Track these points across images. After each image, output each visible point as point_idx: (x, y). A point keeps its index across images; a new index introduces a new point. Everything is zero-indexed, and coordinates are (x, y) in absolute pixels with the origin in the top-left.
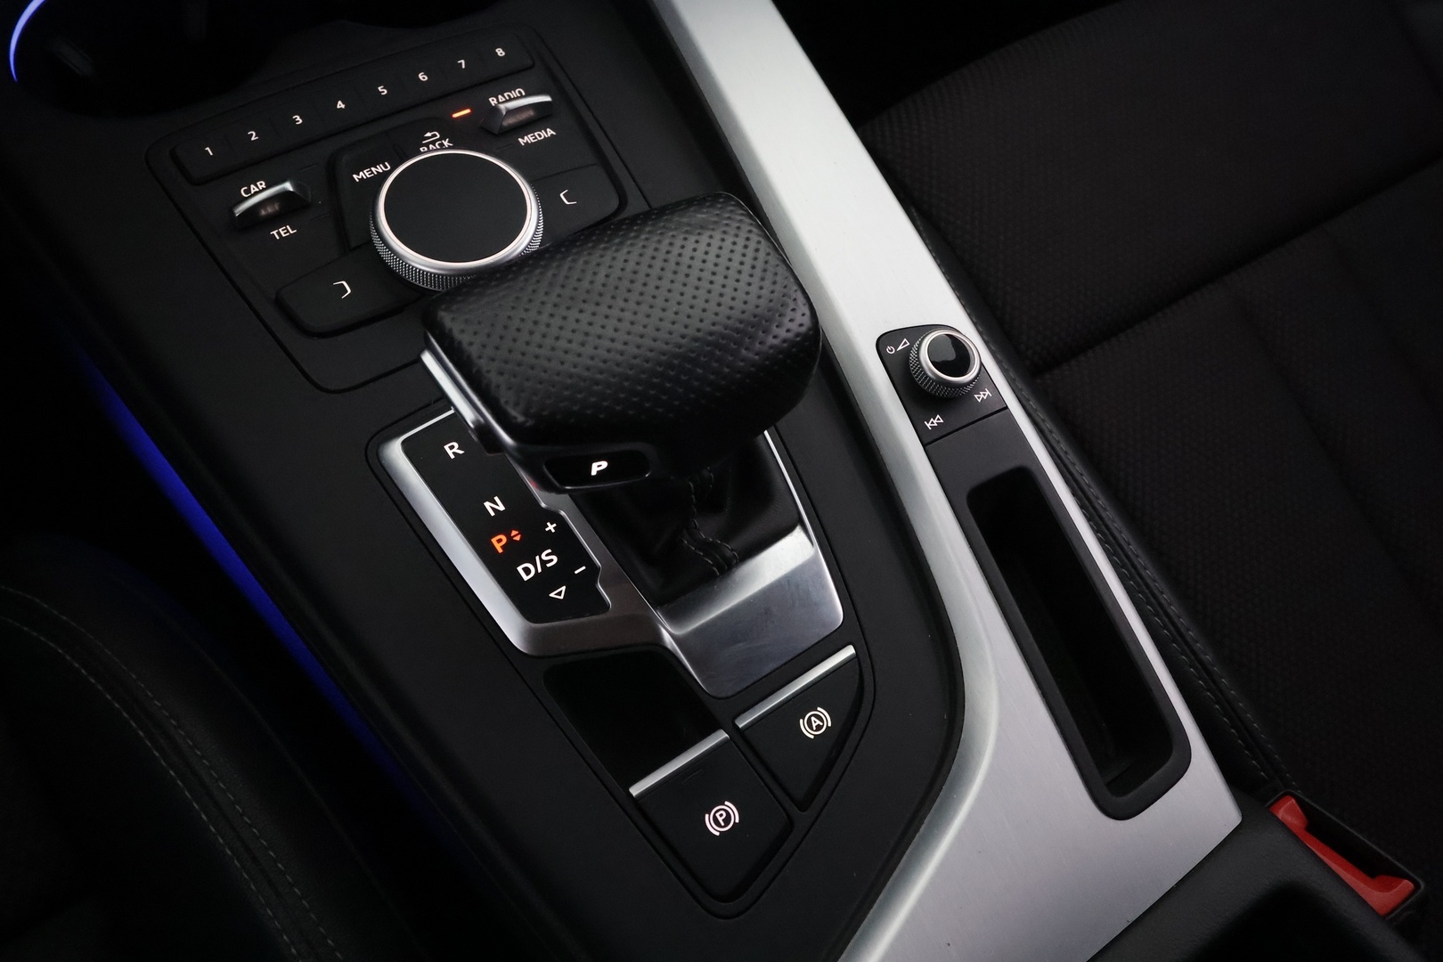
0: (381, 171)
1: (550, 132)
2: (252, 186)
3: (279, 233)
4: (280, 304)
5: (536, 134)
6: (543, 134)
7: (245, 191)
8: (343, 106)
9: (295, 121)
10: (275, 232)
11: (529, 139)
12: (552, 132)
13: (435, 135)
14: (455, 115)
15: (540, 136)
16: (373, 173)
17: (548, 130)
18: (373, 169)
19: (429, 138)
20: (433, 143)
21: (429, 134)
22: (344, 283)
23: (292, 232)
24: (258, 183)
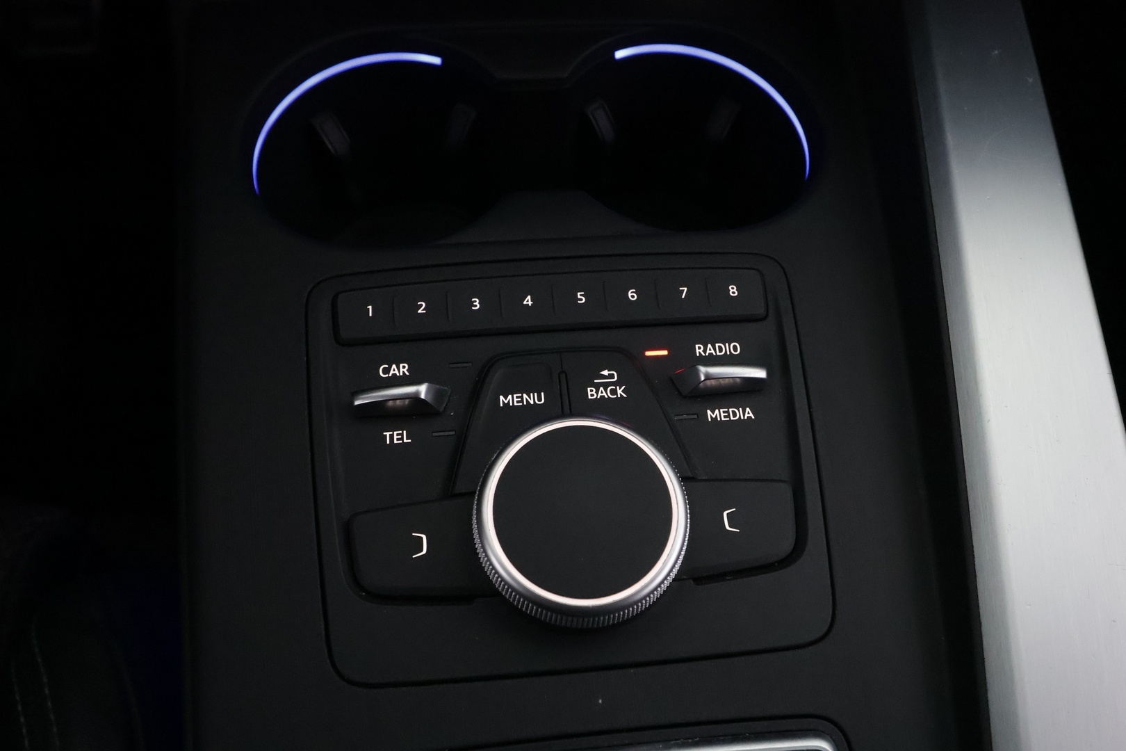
0: (532, 402)
1: (749, 413)
2: (394, 366)
3: (392, 436)
4: (347, 530)
5: (731, 410)
6: (739, 414)
7: (384, 368)
8: (530, 303)
9: (472, 304)
10: (388, 434)
11: (719, 414)
12: (751, 415)
13: (611, 376)
14: (648, 353)
15: (734, 415)
16: (522, 401)
17: (748, 409)
18: (525, 396)
19: (605, 377)
20: (606, 386)
21: (606, 373)
22: (424, 537)
23: (405, 441)
24: (401, 365)
